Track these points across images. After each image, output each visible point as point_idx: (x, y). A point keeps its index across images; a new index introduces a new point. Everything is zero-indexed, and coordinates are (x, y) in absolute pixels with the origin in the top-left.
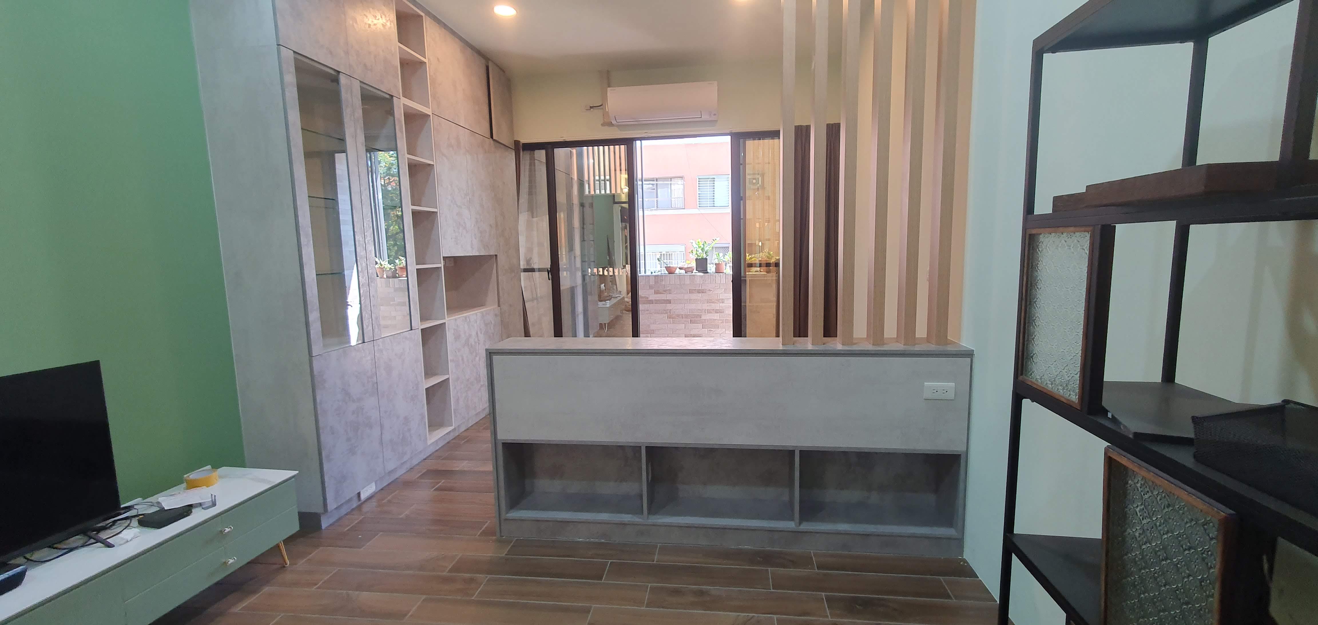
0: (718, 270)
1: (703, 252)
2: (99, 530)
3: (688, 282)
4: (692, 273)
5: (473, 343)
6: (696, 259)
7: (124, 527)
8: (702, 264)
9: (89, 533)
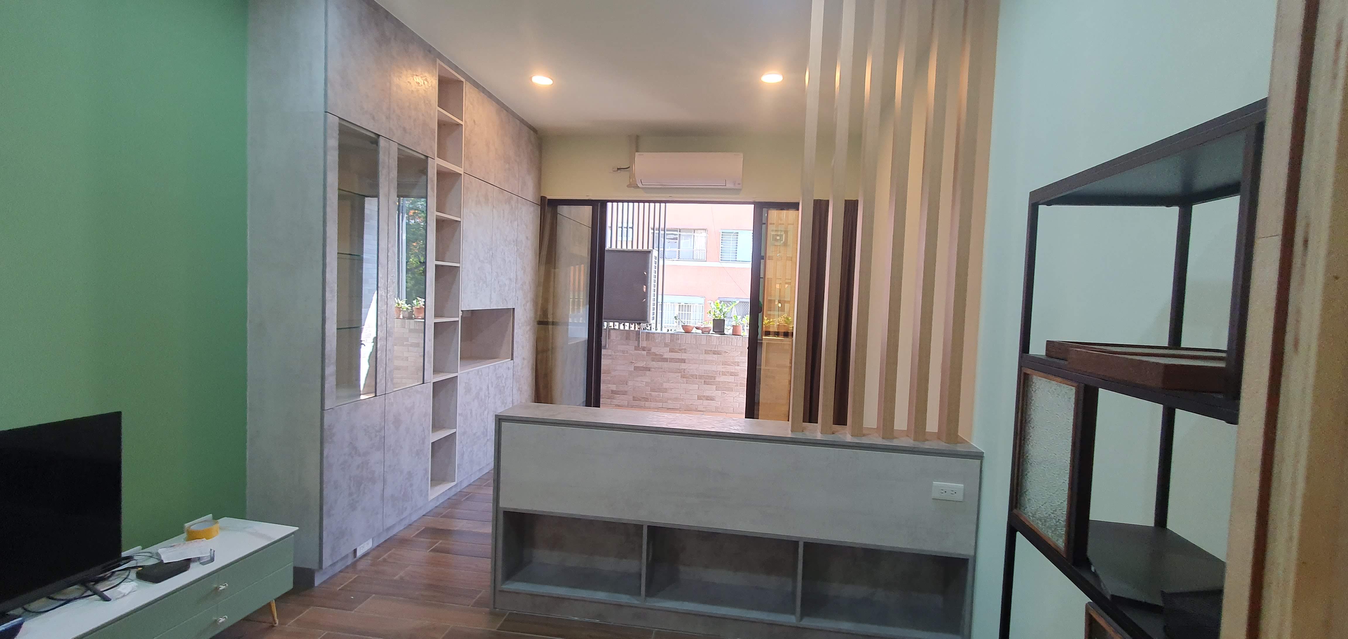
0: (735, 333)
1: (721, 313)
2: (97, 581)
3: (704, 342)
4: (709, 333)
5: (483, 397)
6: (714, 320)
7: (123, 579)
8: (719, 326)
9: (87, 585)
